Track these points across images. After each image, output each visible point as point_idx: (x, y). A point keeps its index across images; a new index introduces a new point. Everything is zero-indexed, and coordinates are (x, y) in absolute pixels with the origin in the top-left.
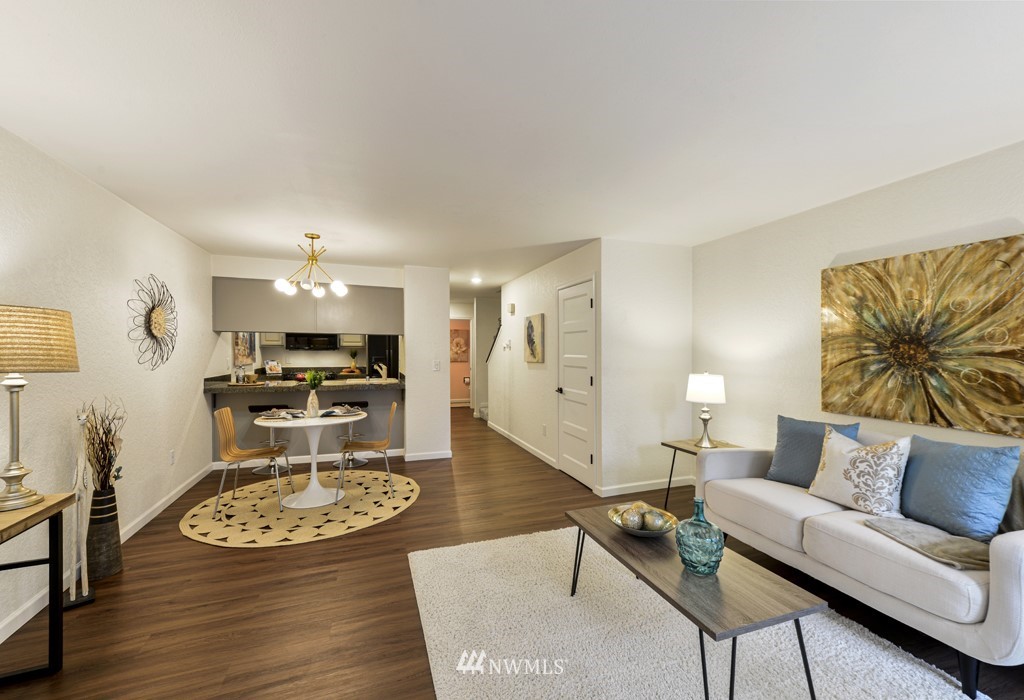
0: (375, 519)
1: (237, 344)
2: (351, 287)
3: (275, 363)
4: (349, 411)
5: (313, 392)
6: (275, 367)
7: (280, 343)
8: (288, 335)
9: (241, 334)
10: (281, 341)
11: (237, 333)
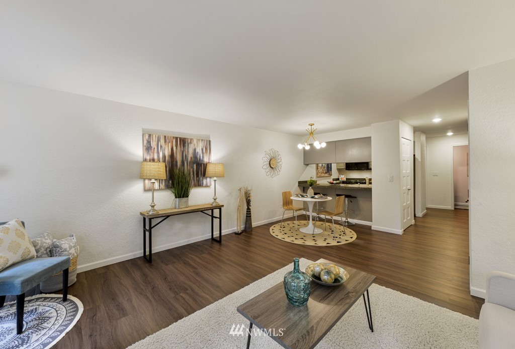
0: (328, 243)
1: (318, 169)
2: (327, 143)
3: (343, 176)
4: (322, 197)
5: (310, 187)
6: (343, 178)
7: (342, 167)
8: (347, 164)
9: (320, 165)
10: (344, 166)
11: (317, 165)
